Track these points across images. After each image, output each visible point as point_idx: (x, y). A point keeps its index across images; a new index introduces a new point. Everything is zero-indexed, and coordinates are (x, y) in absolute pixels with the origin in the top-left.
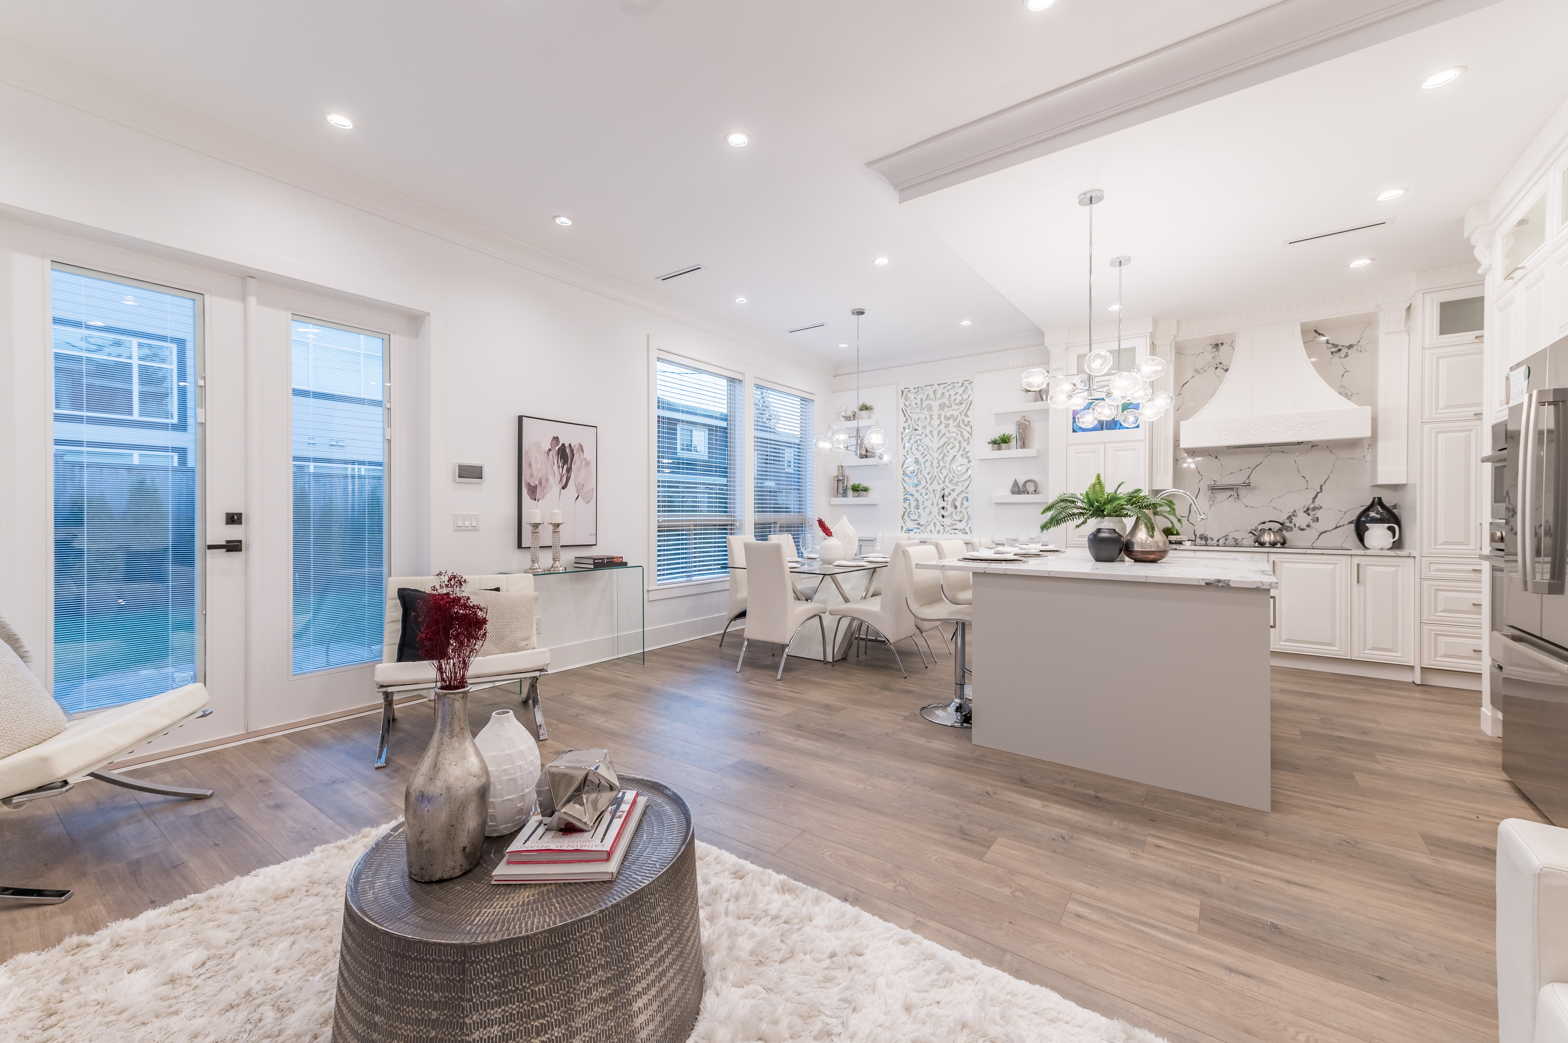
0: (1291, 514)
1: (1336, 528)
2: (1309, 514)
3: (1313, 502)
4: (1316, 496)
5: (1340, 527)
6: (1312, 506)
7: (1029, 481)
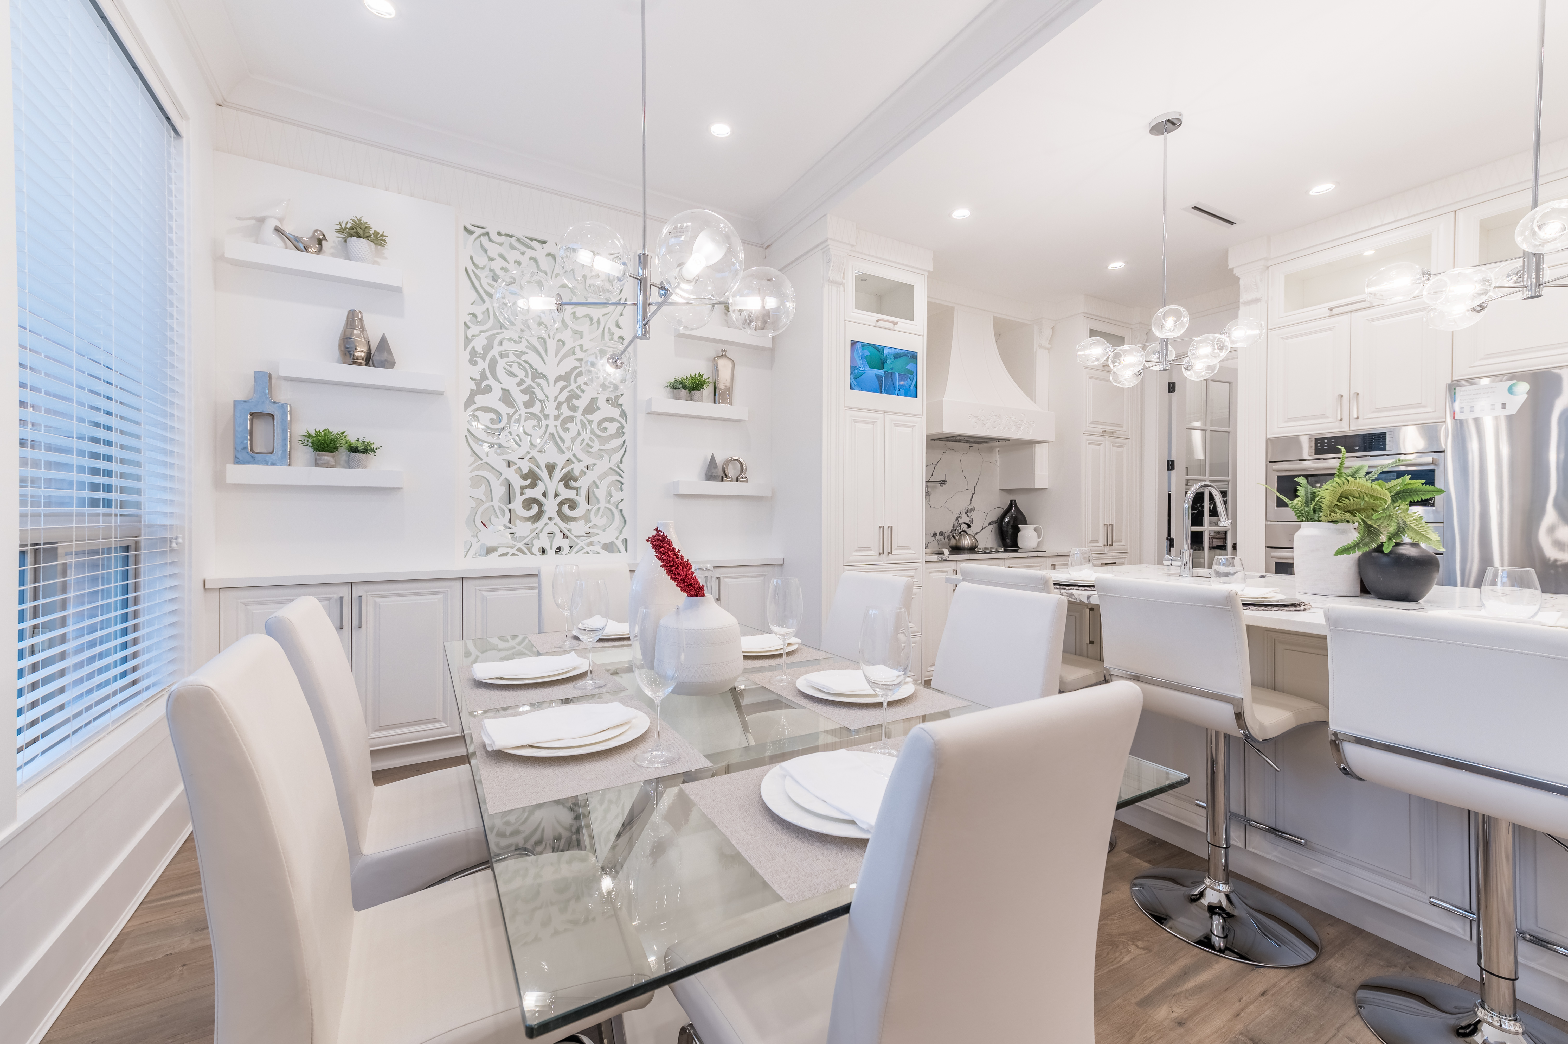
0: (958, 515)
1: (982, 529)
2: (968, 516)
3: (971, 503)
4: (972, 497)
5: (984, 528)
6: (970, 508)
7: (731, 460)
